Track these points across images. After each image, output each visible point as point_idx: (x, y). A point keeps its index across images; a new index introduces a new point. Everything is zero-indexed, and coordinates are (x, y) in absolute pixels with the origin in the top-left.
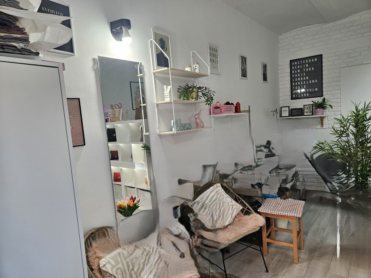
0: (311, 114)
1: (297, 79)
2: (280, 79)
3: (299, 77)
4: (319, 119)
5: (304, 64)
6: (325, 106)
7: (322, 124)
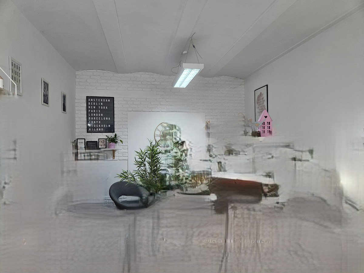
0: (105, 147)
1: (93, 115)
2: (77, 112)
3: (95, 113)
4: (112, 152)
5: (99, 102)
6: (116, 140)
7: (114, 156)
